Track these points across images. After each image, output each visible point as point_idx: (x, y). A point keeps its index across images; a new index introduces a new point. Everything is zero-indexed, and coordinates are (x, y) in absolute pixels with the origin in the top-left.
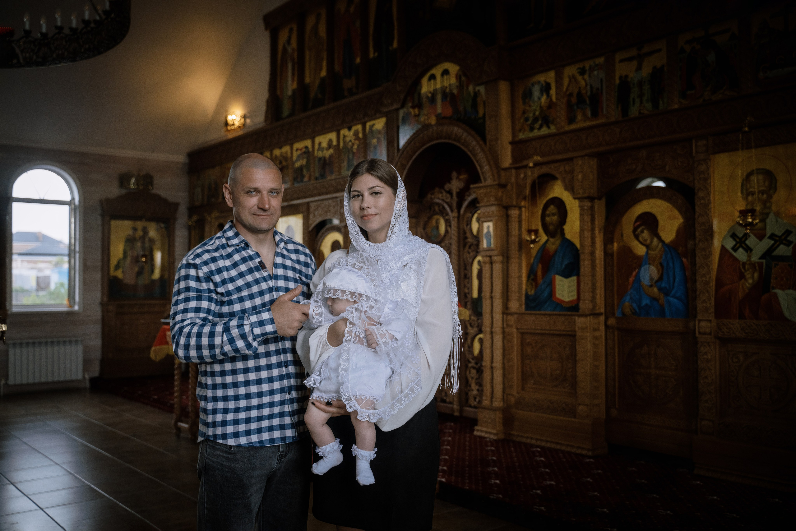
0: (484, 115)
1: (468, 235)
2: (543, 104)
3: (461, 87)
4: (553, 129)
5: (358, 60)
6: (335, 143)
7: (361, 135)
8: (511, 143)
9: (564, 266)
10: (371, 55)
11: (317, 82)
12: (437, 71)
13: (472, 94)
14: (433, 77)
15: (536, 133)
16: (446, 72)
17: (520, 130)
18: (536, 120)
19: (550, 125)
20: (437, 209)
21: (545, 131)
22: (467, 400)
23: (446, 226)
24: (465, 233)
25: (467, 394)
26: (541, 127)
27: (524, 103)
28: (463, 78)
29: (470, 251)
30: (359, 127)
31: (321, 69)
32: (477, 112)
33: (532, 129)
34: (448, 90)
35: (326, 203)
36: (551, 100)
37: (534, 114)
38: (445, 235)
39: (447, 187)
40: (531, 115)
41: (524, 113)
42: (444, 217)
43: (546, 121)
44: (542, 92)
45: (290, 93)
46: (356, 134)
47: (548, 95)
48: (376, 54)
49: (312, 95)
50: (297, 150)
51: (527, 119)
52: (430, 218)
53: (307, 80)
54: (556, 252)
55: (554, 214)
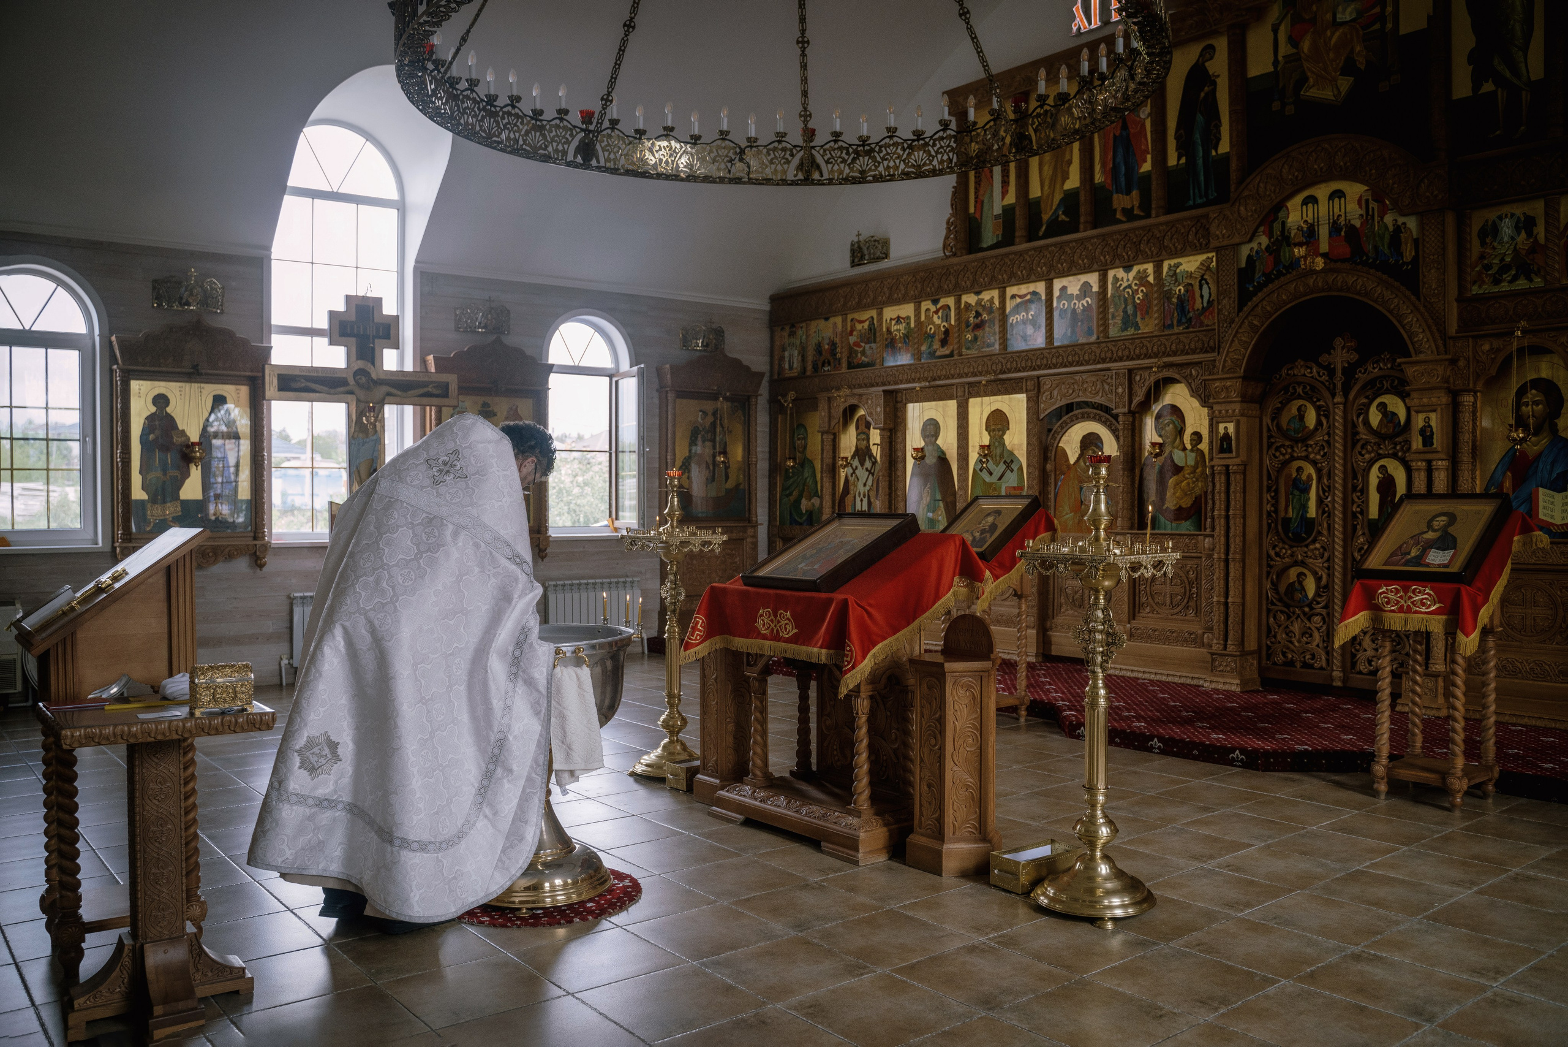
0: (1416, 259)
1: (1361, 428)
2: (1520, 246)
3: (1367, 217)
4: (1538, 282)
5: (1146, 167)
6: (1095, 289)
7: (1151, 279)
8: (1456, 300)
9: (1554, 476)
10: (1172, 160)
11: (1058, 197)
12: (1322, 192)
13: (1391, 228)
14: (1312, 200)
15: (1505, 287)
16: (1338, 194)
17: (1474, 283)
18: (1504, 268)
19: (1533, 276)
20: (1300, 390)
21: (1522, 284)
22: (1354, 664)
23: (1318, 415)
24: (1354, 426)
25: (1354, 656)
26: (1515, 279)
27: (1483, 244)
28: (1373, 205)
29: (1364, 452)
30: (1150, 267)
31: (1065, 177)
32: (1401, 255)
33: (1497, 282)
34: (1342, 221)
35: (1077, 377)
36: (1536, 240)
37: (1502, 260)
38: (1316, 429)
39: (1324, 359)
40: (1496, 261)
41: (1482, 257)
42: (1313, 404)
43: (1524, 269)
44: (1517, 228)
45: (997, 210)
46: (1142, 278)
47: (1530, 234)
48: (1183, 160)
49: (1045, 217)
50: (1013, 297)
51: (1488, 267)
52: (1285, 404)
53: (1035, 191)
54: (1539, 455)
55: (1536, 403)
